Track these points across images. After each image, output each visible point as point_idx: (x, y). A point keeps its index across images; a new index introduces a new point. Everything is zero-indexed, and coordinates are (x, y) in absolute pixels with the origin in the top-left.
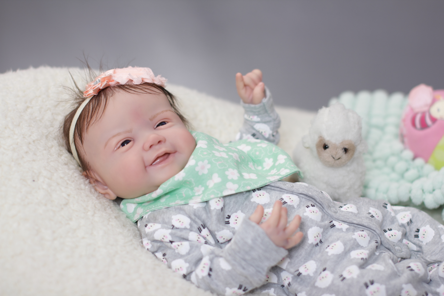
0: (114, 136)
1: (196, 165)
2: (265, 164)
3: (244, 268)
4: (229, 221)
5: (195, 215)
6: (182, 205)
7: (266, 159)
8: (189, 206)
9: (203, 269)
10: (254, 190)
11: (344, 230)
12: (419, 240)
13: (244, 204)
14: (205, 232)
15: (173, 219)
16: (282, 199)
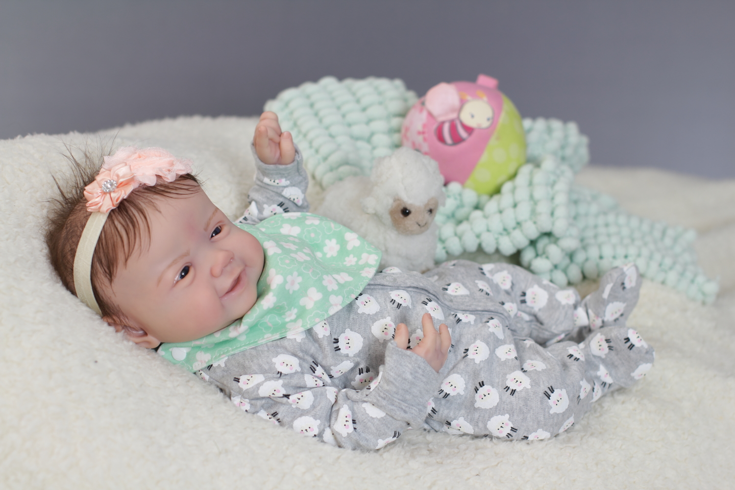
0: (169, 267)
2: (326, 249)
4: (338, 347)
5: (302, 351)
7: (327, 241)
8: (289, 339)
9: (347, 424)
11: (472, 323)
13: (351, 319)
14: (319, 370)
15: (275, 364)
16: (393, 301)
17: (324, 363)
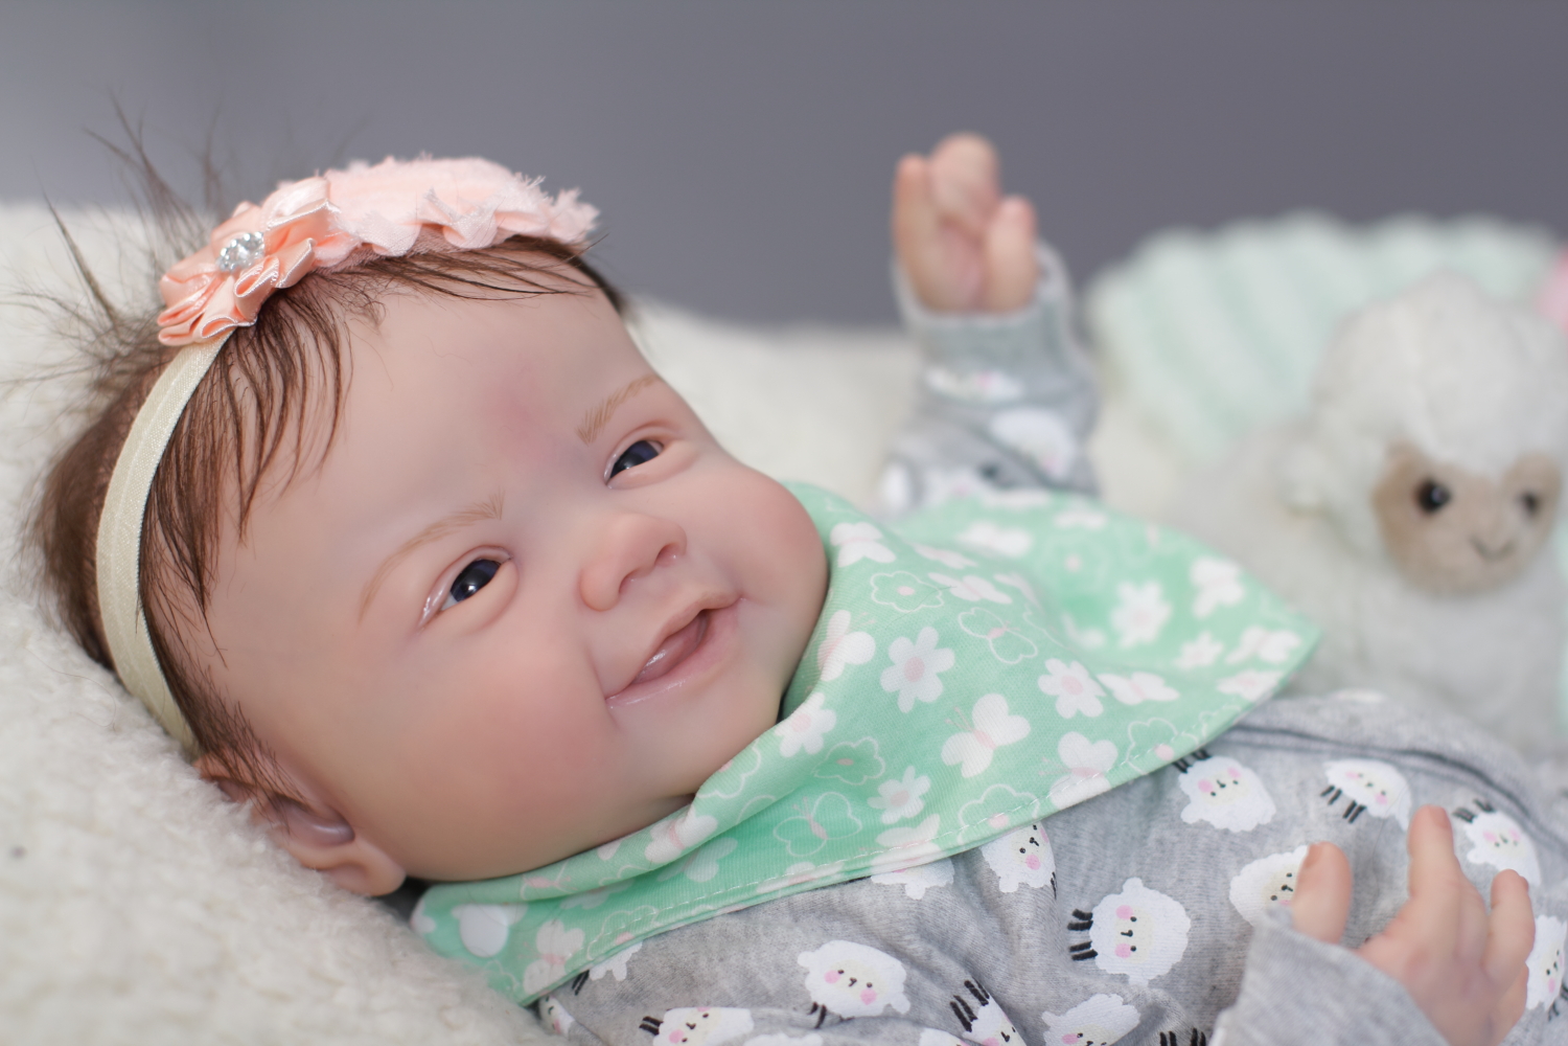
0: (410, 547)
1: (882, 660)
4: (1088, 945)
5: (926, 936)
6: (834, 886)
7: (1125, 590)
8: (879, 886)
10: (1182, 766)
13: (1150, 842)
14: (990, 1020)
15: (806, 973)
16: (1332, 794)
17: (1013, 993)
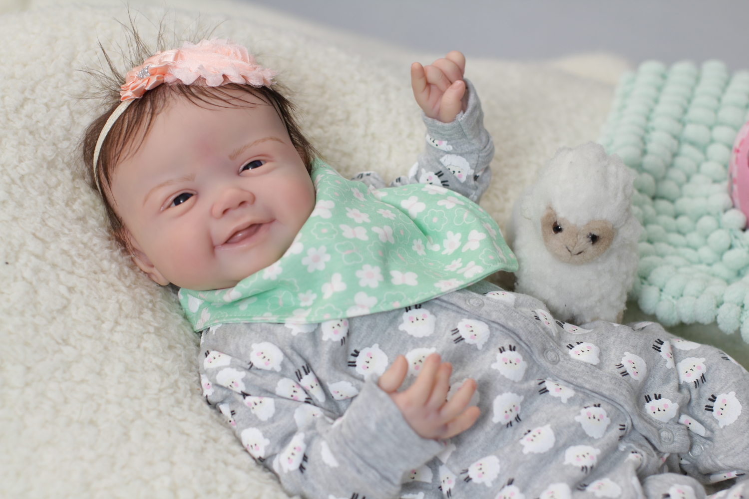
0: (161, 186)
1: (304, 254)
2: (446, 243)
3: (359, 471)
4: (355, 362)
5: (293, 348)
6: (273, 323)
7: (450, 234)
8: (285, 328)
9: (292, 457)
10: (408, 309)
11: (564, 401)
12: (713, 418)
13: (386, 333)
14: (308, 380)
15: (252, 351)
16: (456, 331)
17: (318, 373)
